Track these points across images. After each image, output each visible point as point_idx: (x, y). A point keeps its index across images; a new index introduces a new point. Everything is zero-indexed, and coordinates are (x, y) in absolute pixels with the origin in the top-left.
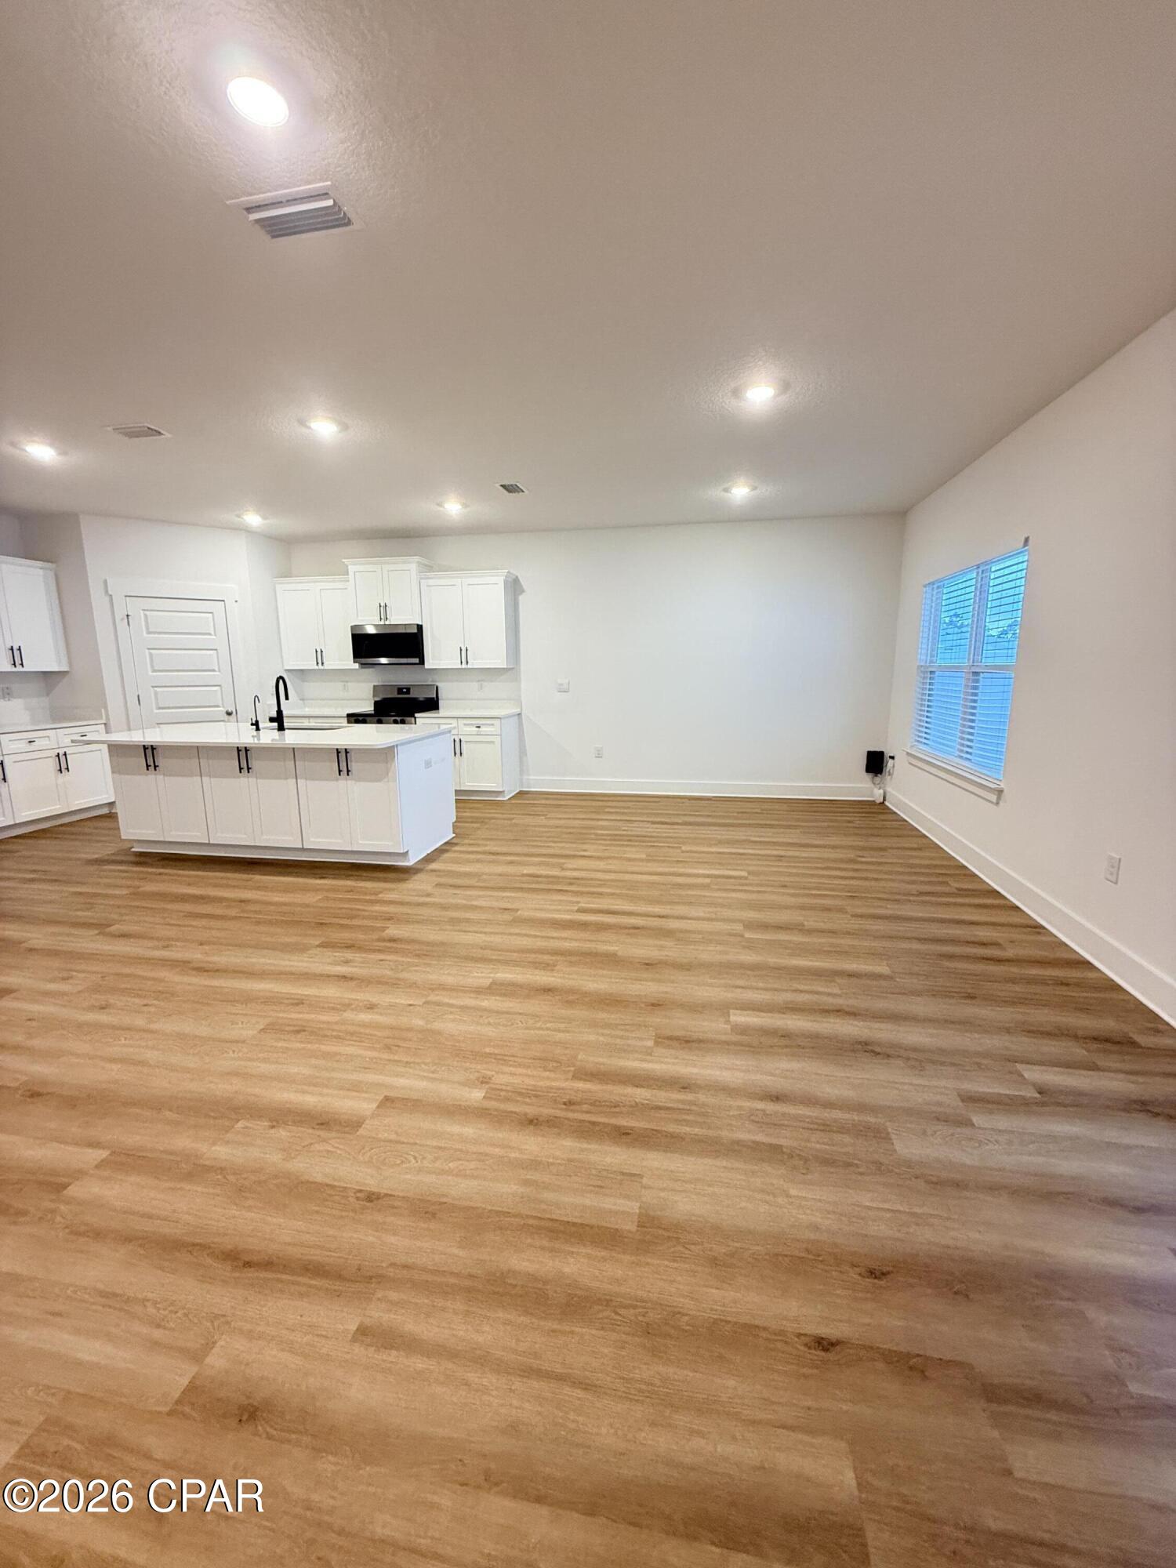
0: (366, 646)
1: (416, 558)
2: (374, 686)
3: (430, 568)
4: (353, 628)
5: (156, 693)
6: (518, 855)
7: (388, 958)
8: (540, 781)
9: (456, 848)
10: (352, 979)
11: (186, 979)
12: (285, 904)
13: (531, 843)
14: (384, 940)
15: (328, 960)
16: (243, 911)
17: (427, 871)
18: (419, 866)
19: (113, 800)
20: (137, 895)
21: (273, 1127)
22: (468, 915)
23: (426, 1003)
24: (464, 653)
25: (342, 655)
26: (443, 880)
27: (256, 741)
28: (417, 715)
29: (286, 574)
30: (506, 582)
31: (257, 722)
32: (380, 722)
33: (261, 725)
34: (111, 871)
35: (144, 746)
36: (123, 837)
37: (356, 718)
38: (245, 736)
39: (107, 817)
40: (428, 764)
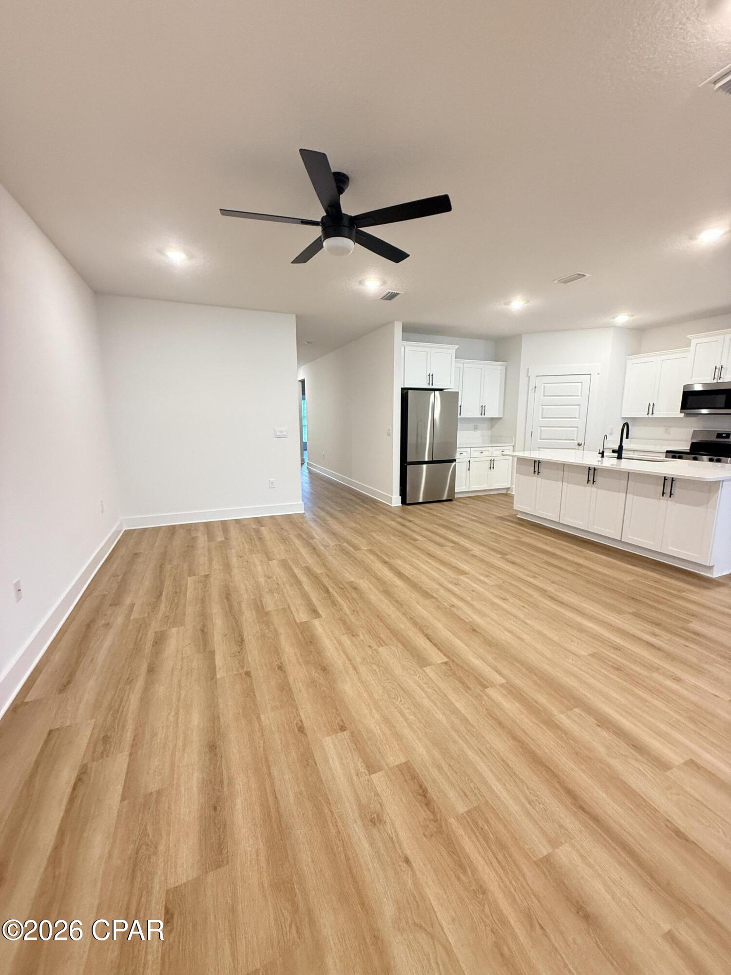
5: (541, 430)
12: (608, 576)
16: (577, 570)
19: (509, 487)
21: (599, 726)
27: (600, 464)
31: (603, 452)
33: (605, 454)
36: (514, 508)
39: (505, 496)
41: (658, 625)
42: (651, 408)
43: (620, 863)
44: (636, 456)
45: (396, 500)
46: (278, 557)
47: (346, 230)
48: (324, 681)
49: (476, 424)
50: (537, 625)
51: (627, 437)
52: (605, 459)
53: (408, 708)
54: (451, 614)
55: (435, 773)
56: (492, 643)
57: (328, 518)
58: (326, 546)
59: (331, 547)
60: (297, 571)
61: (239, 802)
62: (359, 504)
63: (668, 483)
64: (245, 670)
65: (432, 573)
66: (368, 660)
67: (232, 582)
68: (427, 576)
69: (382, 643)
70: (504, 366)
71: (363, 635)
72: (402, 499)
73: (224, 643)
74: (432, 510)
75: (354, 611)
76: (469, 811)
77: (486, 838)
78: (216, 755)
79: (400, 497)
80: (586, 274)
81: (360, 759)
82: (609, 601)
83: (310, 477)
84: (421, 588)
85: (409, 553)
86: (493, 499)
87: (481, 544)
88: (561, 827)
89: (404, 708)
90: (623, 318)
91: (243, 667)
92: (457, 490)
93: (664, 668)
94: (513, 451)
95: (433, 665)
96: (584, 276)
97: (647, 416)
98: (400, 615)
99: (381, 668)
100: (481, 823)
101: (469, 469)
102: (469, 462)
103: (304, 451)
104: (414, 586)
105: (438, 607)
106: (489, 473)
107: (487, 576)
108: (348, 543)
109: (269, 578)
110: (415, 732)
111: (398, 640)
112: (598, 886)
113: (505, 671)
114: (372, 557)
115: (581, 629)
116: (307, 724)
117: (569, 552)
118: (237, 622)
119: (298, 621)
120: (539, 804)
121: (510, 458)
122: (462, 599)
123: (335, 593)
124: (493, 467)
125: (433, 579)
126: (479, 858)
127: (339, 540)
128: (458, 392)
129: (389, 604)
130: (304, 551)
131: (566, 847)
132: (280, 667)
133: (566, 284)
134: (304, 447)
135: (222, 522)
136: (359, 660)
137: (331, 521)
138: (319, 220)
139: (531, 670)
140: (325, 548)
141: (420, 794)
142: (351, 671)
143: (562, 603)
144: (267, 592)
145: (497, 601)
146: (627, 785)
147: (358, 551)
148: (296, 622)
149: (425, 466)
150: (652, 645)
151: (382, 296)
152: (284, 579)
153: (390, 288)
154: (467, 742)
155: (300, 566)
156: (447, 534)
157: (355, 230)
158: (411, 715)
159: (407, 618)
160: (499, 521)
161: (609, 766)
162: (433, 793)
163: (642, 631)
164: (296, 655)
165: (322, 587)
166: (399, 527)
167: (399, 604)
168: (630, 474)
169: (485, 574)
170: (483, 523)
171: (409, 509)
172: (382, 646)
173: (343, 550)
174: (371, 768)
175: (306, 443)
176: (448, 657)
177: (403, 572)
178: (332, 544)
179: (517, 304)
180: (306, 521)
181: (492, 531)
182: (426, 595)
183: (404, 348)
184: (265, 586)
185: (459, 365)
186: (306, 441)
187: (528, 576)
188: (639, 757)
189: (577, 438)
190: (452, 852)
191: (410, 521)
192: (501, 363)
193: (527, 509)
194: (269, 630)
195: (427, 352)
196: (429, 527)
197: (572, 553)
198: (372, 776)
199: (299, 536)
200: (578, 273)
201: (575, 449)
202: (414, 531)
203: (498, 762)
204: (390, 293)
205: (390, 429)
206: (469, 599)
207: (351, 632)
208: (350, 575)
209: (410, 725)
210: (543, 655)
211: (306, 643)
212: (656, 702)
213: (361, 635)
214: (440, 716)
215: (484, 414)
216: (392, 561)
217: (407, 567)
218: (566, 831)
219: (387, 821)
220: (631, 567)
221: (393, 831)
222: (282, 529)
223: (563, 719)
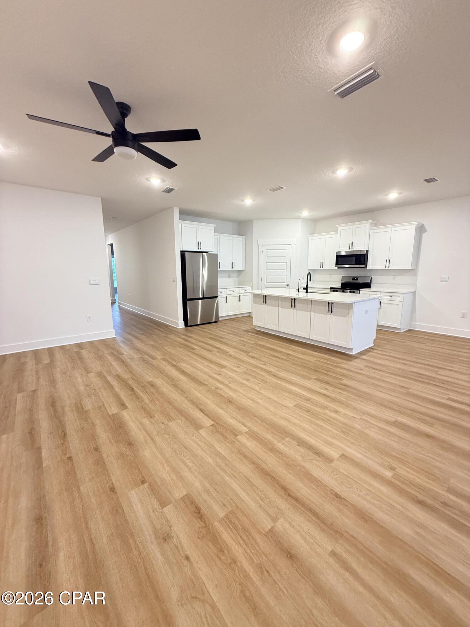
0: (341, 260)
1: (370, 221)
2: (342, 276)
3: (375, 225)
4: (337, 253)
6: (410, 361)
7: (343, 392)
8: (420, 326)
9: (375, 351)
10: (328, 397)
11: (271, 378)
12: (302, 359)
13: (416, 356)
14: (341, 384)
15: (318, 386)
17: (361, 359)
18: (356, 356)
20: (257, 344)
21: (298, 445)
22: (382, 384)
23: (361, 418)
24: (388, 262)
25: (331, 263)
26: (369, 365)
27: (297, 296)
28: (360, 290)
29: (313, 233)
30: (417, 228)
31: (299, 289)
32: (343, 292)
33: (300, 290)
34: (249, 334)
35: (263, 295)
36: (254, 324)
37: (334, 290)
38: (293, 294)
39: (249, 317)
40: (367, 312)
41: (327, 383)
42: (322, 264)
43: (309, 521)
44: (316, 291)
45: (181, 324)
46: (95, 370)
47: (130, 143)
48: (130, 453)
49: (230, 274)
50: (266, 393)
51: (310, 281)
52: (300, 292)
53: (189, 459)
54: (216, 393)
55: (206, 496)
56: (241, 408)
57: (134, 339)
58: (132, 359)
59: (136, 359)
60: (109, 378)
61: (62, 555)
62: (156, 329)
63: (330, 305)
64: (67, 457)
65: (204, 369)
66: (162, 432)
67: (57, 393)
68: (201, 371)
69: (170, 419)
70: (244, 238)
71: (158, 416)
72: (185, 323)
73: (50, 439)
74: (204, 329)
75: (152, 401)
76: (227, 515)
77: (236, 528)
78: (42, 524)
79: (184, 322)
80: (284, 187)
81: (156, 500)
82: (305, 374)
83: (121, 312)
84: (197, 380)
85: (190, 358)
86: (242, 320)
87: (234, 348)
88: (279, 509)
89: (186, 459)
90: (305, 213)
91: (65, 455)
92: (220, 315)
93: (330, 407)
94: (252, 290)
95: (205, 427)
96: (283, 188)
97: (320, 269)
98: (183, 398)
99: (170, 436)
100: (233, 520)
101: (226, 302)
102: (226, 297)
103: (115, 294)
104: (194, 379)
105: (208, 390)
106: (239, 304)
107: (238, 367)
108: (147, 355)
109: (87, 386)
110: (192, 473)
111: (182, 415)
112: (298, 537)
113: (248, 424)
114: (164, 363)
115: (291, 392)
116: (117, 485)
117: (283, 348)
118: (60, 422)
119: (110, 414)
120: (267, 499)
121: (251, 294)
122: (222, 383)
123: (138, 391)
124: (241, 300)
125: (206, 373)
126: (232, 541)
127: (141, 354)
128: (217, 254)
129: (176, 393)
130: (115, 364)
131: (281, 520)
132: (96, 449)
133: (274, 192)
134: (114, 291)
135: (48, 349)
136: (155, 433)
137: (136, 342)
138: (110, 133)
139: (263, 420)
140: (132, 361)
141: (196, 513)
142: (150, 442)
143: (280, 378)
144: (86, 397)
145: (244, 382)
146: (312, 475)
147: (155, 360)
148: (109, 414)
149: (200, 301)
150: (325, 395)
151: (163, 189)
152: (100, 386)
153: (168, 185)
154: (225, 471)
155: (112, 375)
156: (214, 343)
157: (137, 143)
158: (190, 463)
159: (188, 400)
160: (245, 333)
161: (304, 467)
162: (204, 510)
163: (320, 388)
164: (109, 438)
165: (128, 387)
166: (183, 342)
167: (183, 392)
168: (312, 301)
169: (237, 366)
170: (236, 335)
171: (190, 329)
172: (171, 421)
173: (144, 361)
174: (163, 503)
175: (116, 288)
176: (214, 421)
177: (186, 371)
178: (136, 356)
179: (248, 201)
180: (117, 343)
181: (240, 339)
182: (200, 383)
183: (181, 224)
184: (84, 392)
185: (217, 237)
186: (116, 287)
187: (261, 364)
188: (318, 459)
189: (286, 281)
190: (216, 544)
191: (190, 337)
192: (242, 237)
193: (261, 325)
194: (87, 424)
195: (196, 228)
196: (203, 340)
197: (286, 348)
198: (164, 509)
199: (112, 354)
200: (280, 186)
201: (285, 288)
202: (193, 343)
203: (244, 480)
204: (168, 188)
205: (175, 278)
206: (227, 382)
207: (150, 415)
208: (149, 376)
209: (190, 470)
210: (269, 410)
211: (117, 428)
212: (327, 426)
213: (157, 416)
214: (210, 460)
215: (234, 268)
216: (178, 364)
217: (188, 367)
218: (281, 511)
219: (174, 536)
220: (315, 353)
221: (178, 541)
222: (99, 350)
223: (280, 446)
